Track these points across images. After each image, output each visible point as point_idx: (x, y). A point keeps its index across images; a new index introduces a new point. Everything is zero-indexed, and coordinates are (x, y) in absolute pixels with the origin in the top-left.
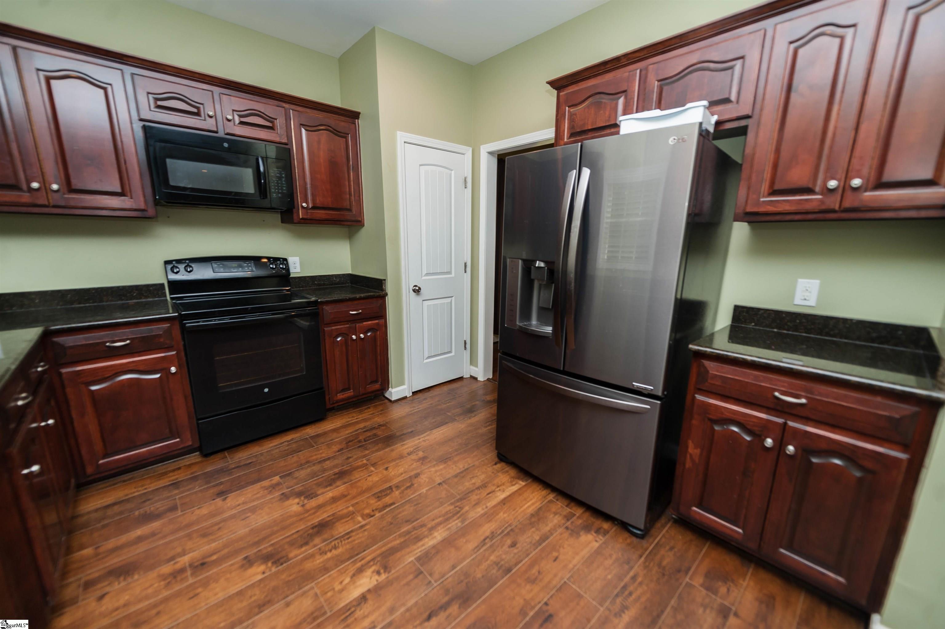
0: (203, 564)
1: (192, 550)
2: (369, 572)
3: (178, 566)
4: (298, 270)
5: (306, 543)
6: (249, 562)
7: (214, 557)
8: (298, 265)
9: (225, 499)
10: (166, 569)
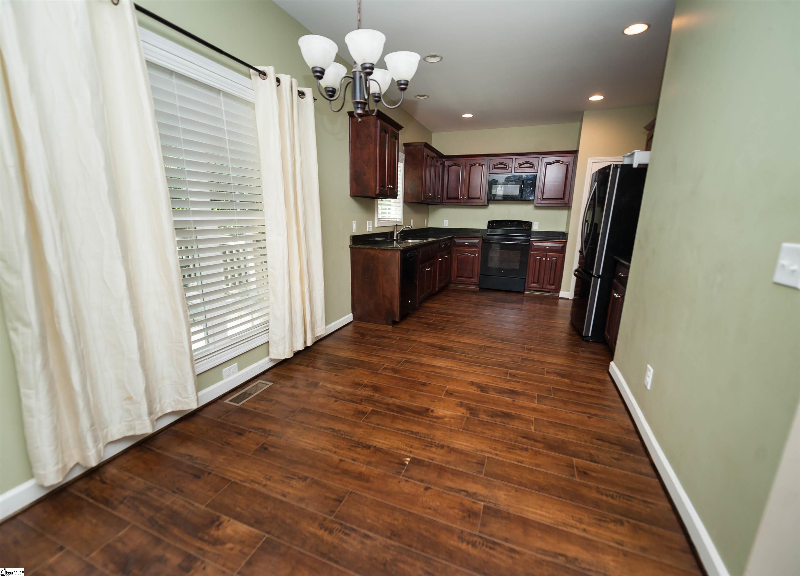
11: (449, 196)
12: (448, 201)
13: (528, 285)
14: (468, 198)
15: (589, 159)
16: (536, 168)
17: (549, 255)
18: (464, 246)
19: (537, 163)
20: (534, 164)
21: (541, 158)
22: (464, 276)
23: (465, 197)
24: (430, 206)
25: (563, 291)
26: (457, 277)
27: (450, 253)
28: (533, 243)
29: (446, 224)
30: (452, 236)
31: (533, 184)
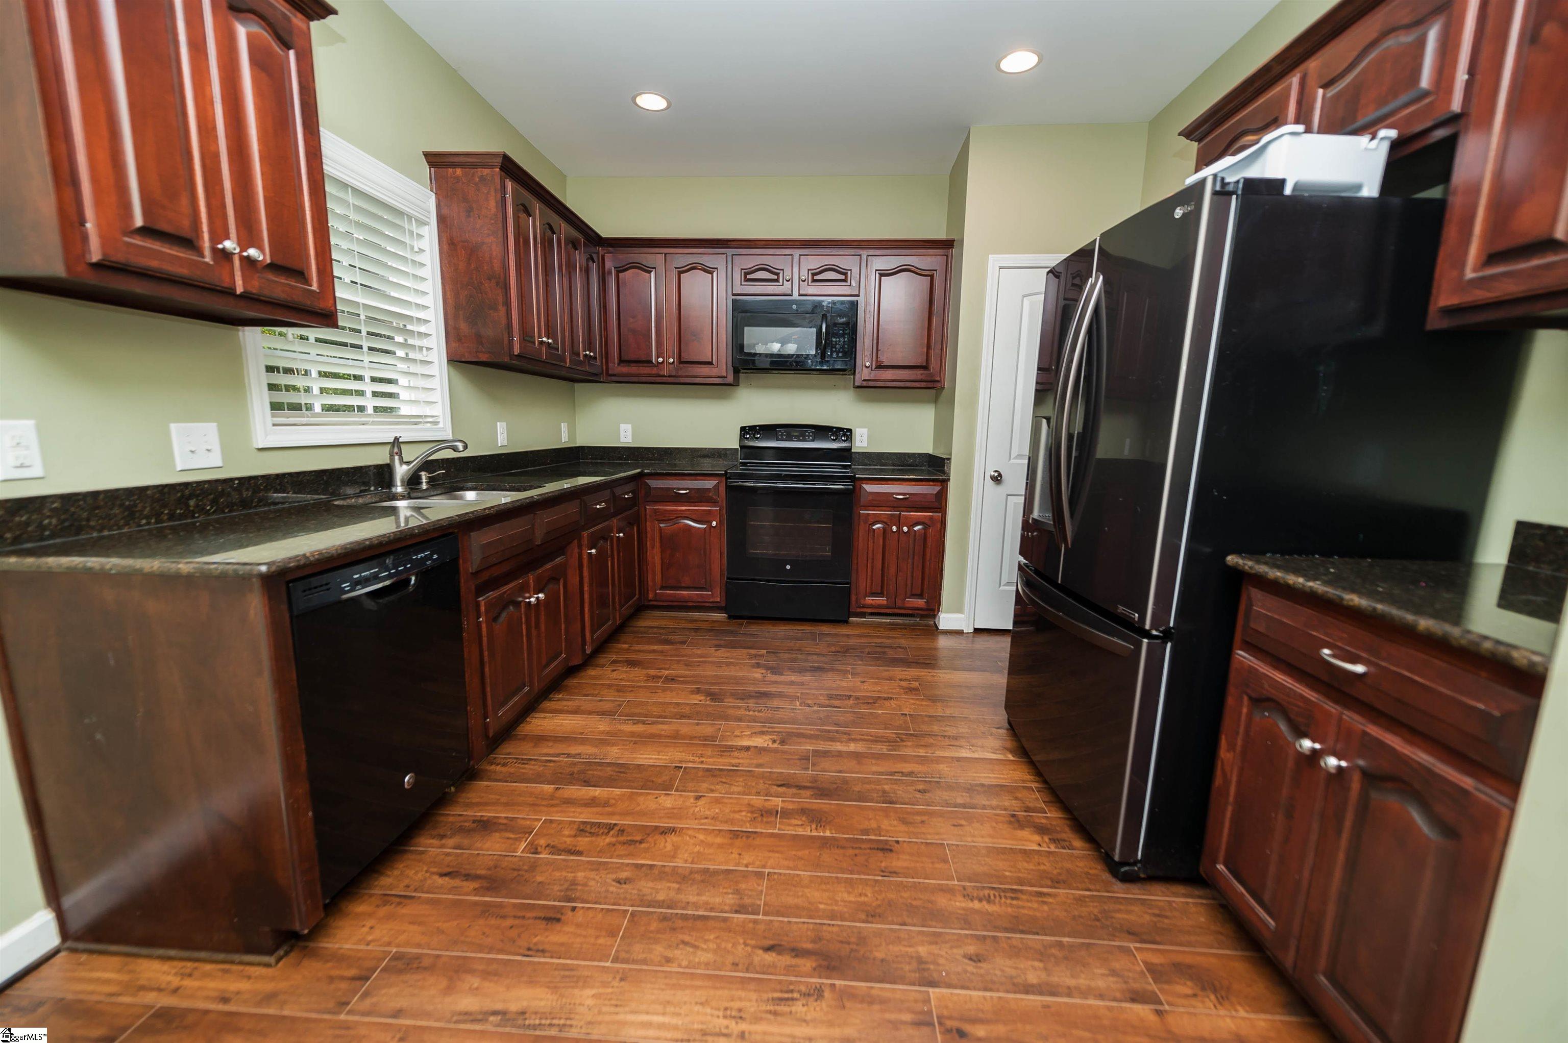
0: (672, 679)
1: (673, 669)
2: (767, 737)
3: (659, 674)
4: (865, 444)
5: (742, 699)
6: (698, 691)
7: (682, 679)
8: (865, 439)
9: (716, 650)
10: (652, 672)
11: (625, 357)
12: (624, 369)
13: (857, 601)
14: (681, 362)
15: (992, 257)
16: (853, 283)
17: (906, 517)
18: (678, 499)
19: (855, 270)
20: (849, 272)
21: (864, 257)
22: (683, 585)
23: (671, 360)
24: (577, 385)
25: (947, 612)
26: (662, 588)
27: (636, 521)
28: (864, 486)
29: (626, 437)
30: (639, 470)
31: (851, 328)
